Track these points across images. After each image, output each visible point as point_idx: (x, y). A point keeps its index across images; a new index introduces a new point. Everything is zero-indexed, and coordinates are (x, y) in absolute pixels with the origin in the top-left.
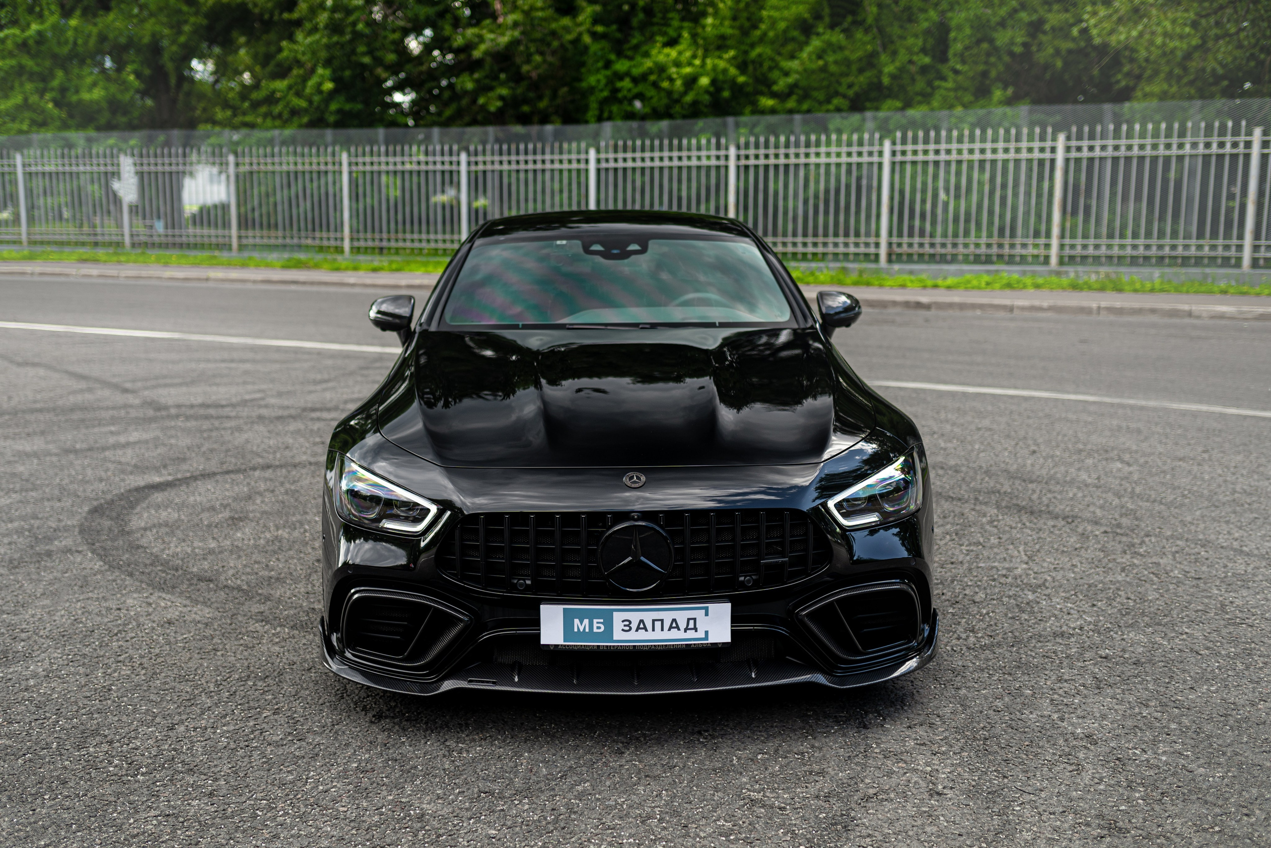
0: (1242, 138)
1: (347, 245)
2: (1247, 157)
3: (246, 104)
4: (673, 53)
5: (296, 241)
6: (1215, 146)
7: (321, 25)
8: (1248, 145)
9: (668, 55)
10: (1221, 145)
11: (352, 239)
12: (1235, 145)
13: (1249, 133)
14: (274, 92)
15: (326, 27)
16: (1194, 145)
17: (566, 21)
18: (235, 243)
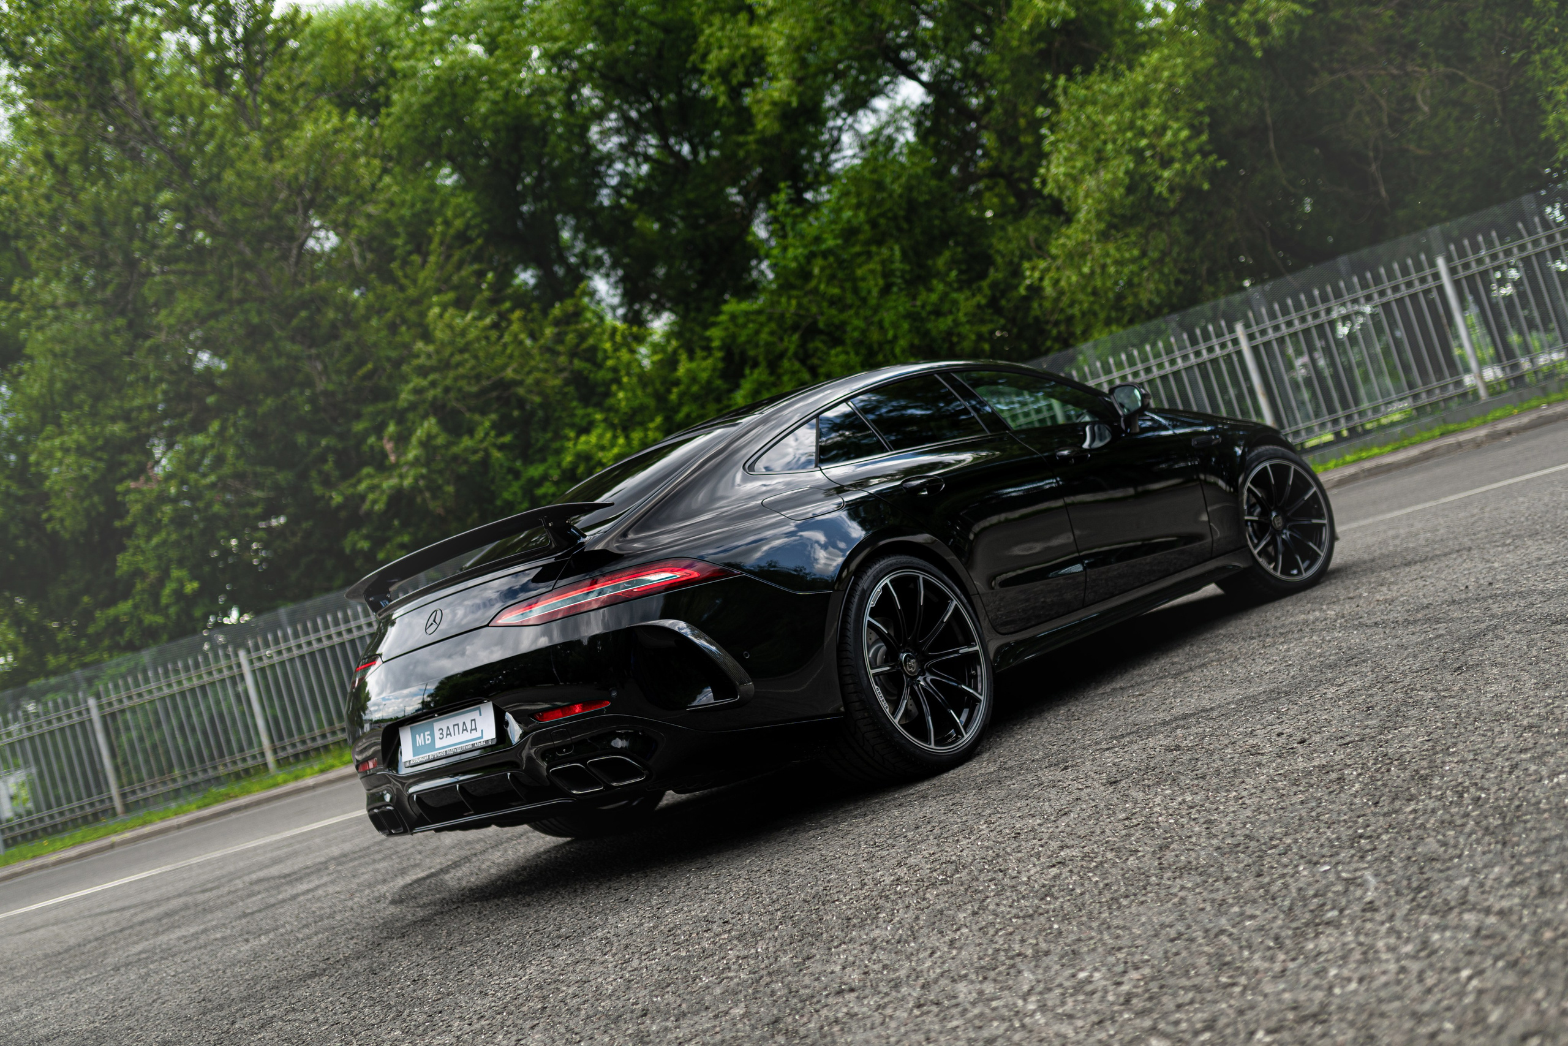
0: (1227, 337)
1: (270, 758)
2: (1239, 353)
3: (83, 643)
4: (593, 438)
5: (201, 776)
6: (1204, 352)
7: (165, 520)
8: (1235, 342)
9: (587, 443)
10: (1210, 350)
11: (275, 751)
12: (1223, 346)
13: (1232, 330)
14: (116, 619)
15: (172, 520)
16: (1185, 357)
17: (466, 442)
18: (118, 804)
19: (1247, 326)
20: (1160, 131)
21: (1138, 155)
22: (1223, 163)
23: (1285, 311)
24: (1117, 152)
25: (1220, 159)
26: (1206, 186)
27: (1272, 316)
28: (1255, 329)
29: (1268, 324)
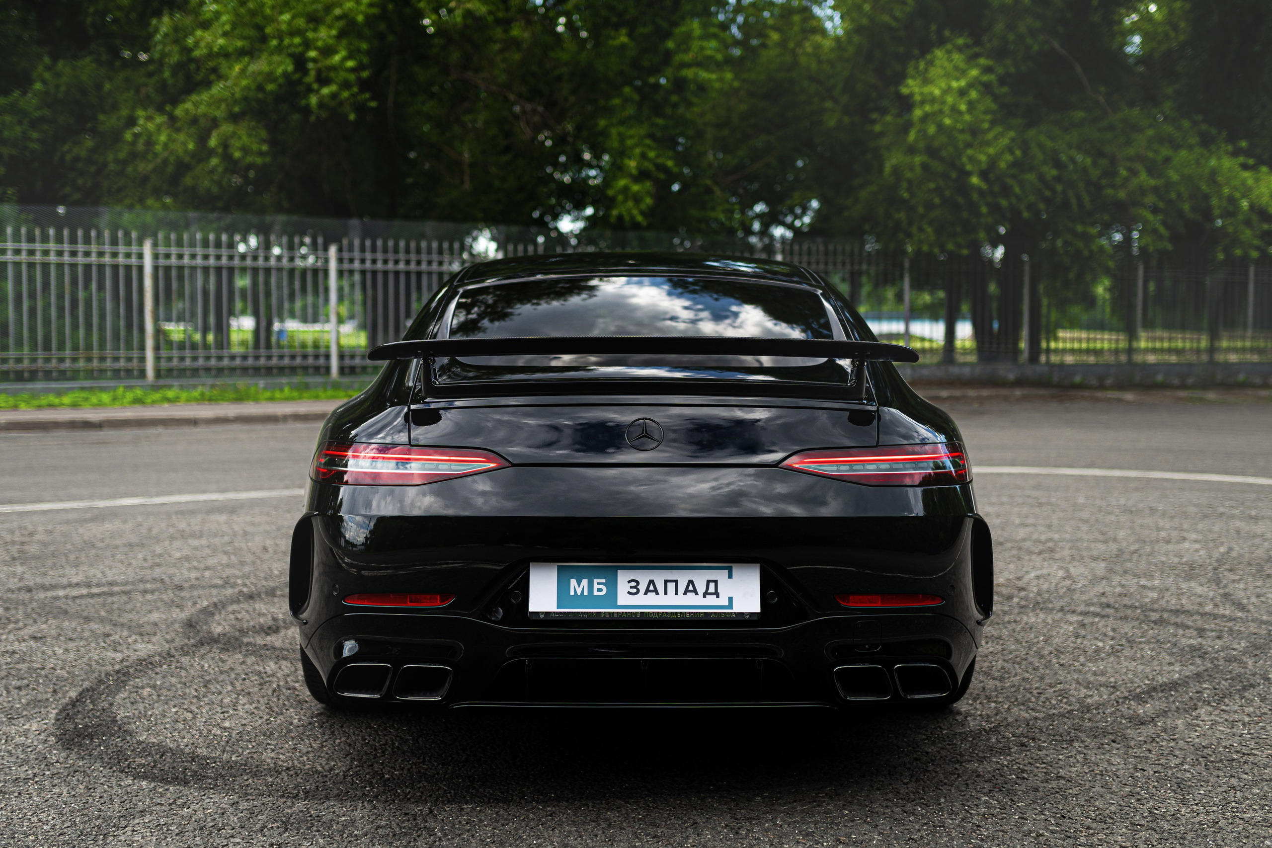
19: (340, 250)
20: (327, 51)
21: (300, 62)
22: (373, 104)
23: (374, 250)
24: (279, 49)
25: (372, 99)
26: (352, 117)
27: (363, 249)
28: (346, 255)
29: (357, 254)
